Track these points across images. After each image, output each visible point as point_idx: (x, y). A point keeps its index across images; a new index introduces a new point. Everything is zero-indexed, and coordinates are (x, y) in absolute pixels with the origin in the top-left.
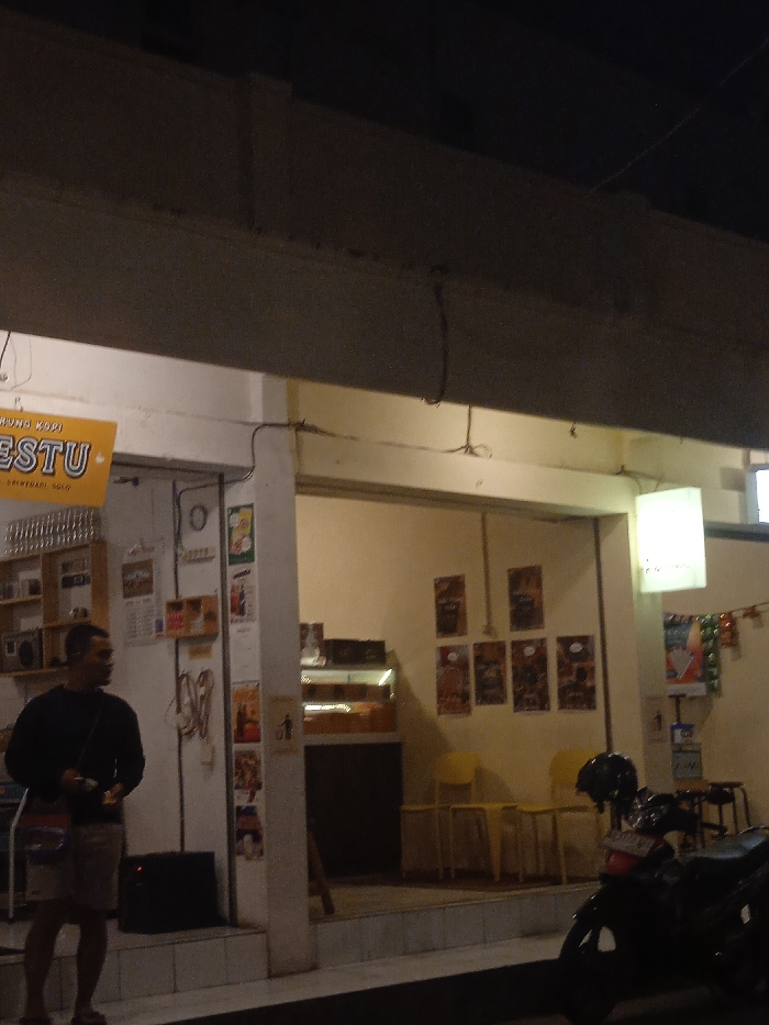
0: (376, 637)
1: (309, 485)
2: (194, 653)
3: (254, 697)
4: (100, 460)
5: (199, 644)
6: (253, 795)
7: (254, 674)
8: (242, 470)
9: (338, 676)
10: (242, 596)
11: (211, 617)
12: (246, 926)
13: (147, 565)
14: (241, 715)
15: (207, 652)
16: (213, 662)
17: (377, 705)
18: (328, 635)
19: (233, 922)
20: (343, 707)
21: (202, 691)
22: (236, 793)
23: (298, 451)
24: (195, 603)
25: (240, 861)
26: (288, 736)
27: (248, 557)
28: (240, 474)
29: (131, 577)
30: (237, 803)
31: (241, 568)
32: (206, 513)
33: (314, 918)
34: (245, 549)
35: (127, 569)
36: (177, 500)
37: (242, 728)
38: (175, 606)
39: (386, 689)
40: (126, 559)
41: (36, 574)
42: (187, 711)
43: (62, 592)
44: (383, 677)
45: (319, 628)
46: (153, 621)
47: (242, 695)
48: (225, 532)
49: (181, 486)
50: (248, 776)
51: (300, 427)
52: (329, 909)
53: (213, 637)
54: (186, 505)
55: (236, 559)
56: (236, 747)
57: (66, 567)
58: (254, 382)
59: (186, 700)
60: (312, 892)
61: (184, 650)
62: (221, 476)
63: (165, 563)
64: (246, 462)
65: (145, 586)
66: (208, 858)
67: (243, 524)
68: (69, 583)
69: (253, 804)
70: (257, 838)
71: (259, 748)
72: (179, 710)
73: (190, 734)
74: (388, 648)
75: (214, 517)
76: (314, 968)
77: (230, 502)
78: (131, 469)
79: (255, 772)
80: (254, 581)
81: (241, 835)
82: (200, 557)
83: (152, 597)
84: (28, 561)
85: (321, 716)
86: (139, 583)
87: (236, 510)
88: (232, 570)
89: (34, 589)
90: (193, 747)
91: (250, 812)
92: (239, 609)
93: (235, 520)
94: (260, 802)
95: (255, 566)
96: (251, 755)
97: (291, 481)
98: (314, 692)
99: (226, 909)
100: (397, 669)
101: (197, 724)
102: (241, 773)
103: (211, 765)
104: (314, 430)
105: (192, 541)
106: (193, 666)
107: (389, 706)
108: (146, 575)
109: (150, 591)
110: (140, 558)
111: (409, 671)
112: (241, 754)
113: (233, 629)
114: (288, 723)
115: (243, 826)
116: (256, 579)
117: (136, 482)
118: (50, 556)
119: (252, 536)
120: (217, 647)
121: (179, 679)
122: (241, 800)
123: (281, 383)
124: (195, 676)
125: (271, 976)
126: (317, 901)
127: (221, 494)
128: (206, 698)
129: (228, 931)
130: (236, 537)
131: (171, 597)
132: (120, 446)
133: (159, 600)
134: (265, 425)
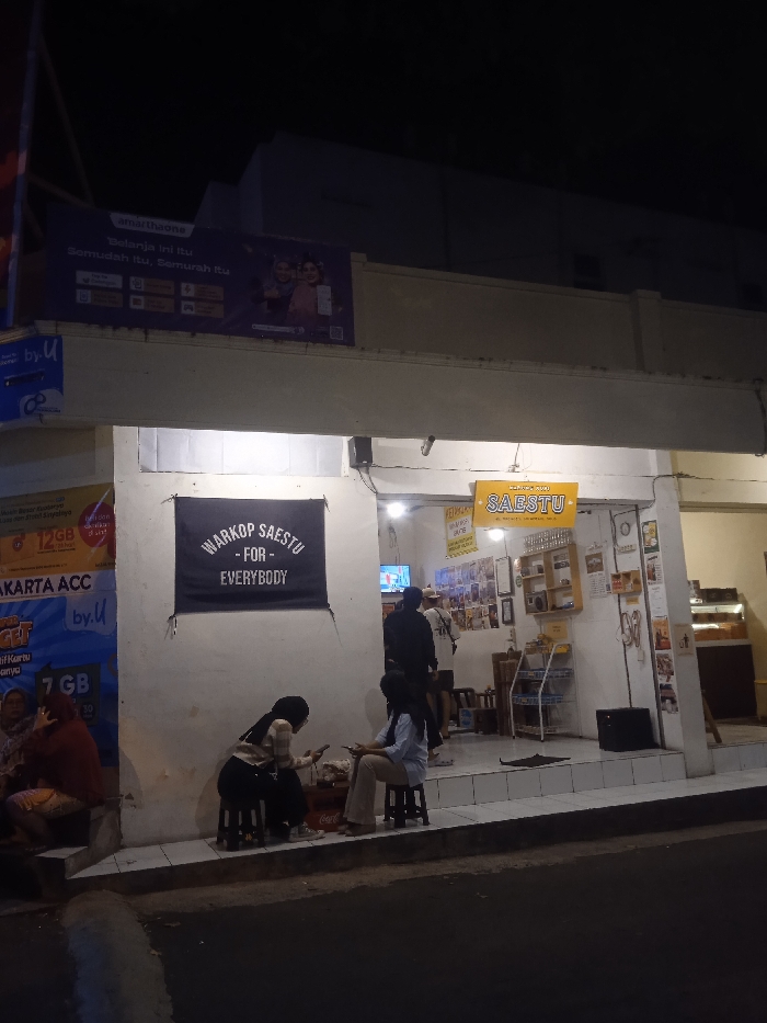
0: (731, 587)
1: (686, 507)
2: (628, 601)
3: (665, 624)
4: (570, 503)
5: (631, 597)
6: (669, 678)
7: (664, 612)
8: (649, 502)
9: (710, 609)
10: (654, 570)
11: (637, 582)
12: (671, 750)
13: (599, 555)
14: (658, 635)
15: (636, 601)
16: (640, 606)
17: (735, 624)
18: (703, 586)
19: (663, 747)
20: (715, 626)
21: (635, 622)
22: (659, 677)
23: (679, 489)
24: (627, 575)
25: (664, 713)
26: (687, 646)
27: (656, 548)
28: (648, 504)
29: (590, 562)
30: (660, 682)
31: (651, 555)
32: (629, 526)
33: (710, 746)
34: (653, 544)
35: (588, 558)
36: (612, 520)
37: (660, 642)
38: (616, 577)
39: (739, 615)
40: (588, 553)
41: (541, 563)
42: (627, 632)
43: (555, 571)
44: (737, 609)
45: (696, 583)
46: (605, 584)
47: (658, 623)
48: (641, 535)
49: (614, 513)
50: (665, 668)
51: (680, 475)
52: (718, 740)
53: (639, 592)
54: (618, 524)
55: (648, 550)
56: (657, 652)
57: (556, 558)
58: (652, 455)
59: (626, 626)
60: (708, 731)
61: (622, 599)
62: (636, 506)
63: (609, 554)
64: (650, 498)
65: (599, 567)
66: (646, 711)
67: (651, 531)
68: (558, 566)
69: (670, 683)
70: (673, 701)
71: (670, 653)
72: (623, 632)
73: (630, 644)
74: (738, 593)
75: (634, 528)
76: (713, 773)
77: (642, 520)
78: (586, 506)
79: (669, 666)
80: (659, 562)
81: (664, 699)
82: (629, 550)
83: (603, 572)
84: (535, 556)
85: (702, 631)
86: (595, 565)
87: (646, 523)
88: (646, 556)
89: (540, 570)
90: (633, 652)
91: (668, 687)
92: (653, 577)
93: (646, 529)
94: (673, 681)
95: (659, 554)
96: (666, 656)
97: (677, 506)
98: (697, 618)
99: (658, 740)
100: (745, 603)
101: (634, 639)
102: (661, 666)
103: (643, 661)
104: (687, 476)
105: (623, 541)
106: (629, 608)
107: (742, 625)
108: (599, 561)
109: (601, 569)
110: (595, 552)
111: (752, 605)
112: (660, 656)
113: (650, 588)
114: (686, 639)
115: (664, 695)
116: (660, 559)
117: (589, 512)
118: (548, 553)
119: (656, 537)
120: (641, 597)
121: (621, 615)
122: (662, 680)
123: (666, 454)
124: (631, 613)
125: (687, 778)
126: (711, 735)
127: (637, 516)
128: (638, 625)
129: (660, 751)
130: (647, 538)
131: (614, 572)
132: (580, 495)
133: (607, 573)
134: (659, 476)
